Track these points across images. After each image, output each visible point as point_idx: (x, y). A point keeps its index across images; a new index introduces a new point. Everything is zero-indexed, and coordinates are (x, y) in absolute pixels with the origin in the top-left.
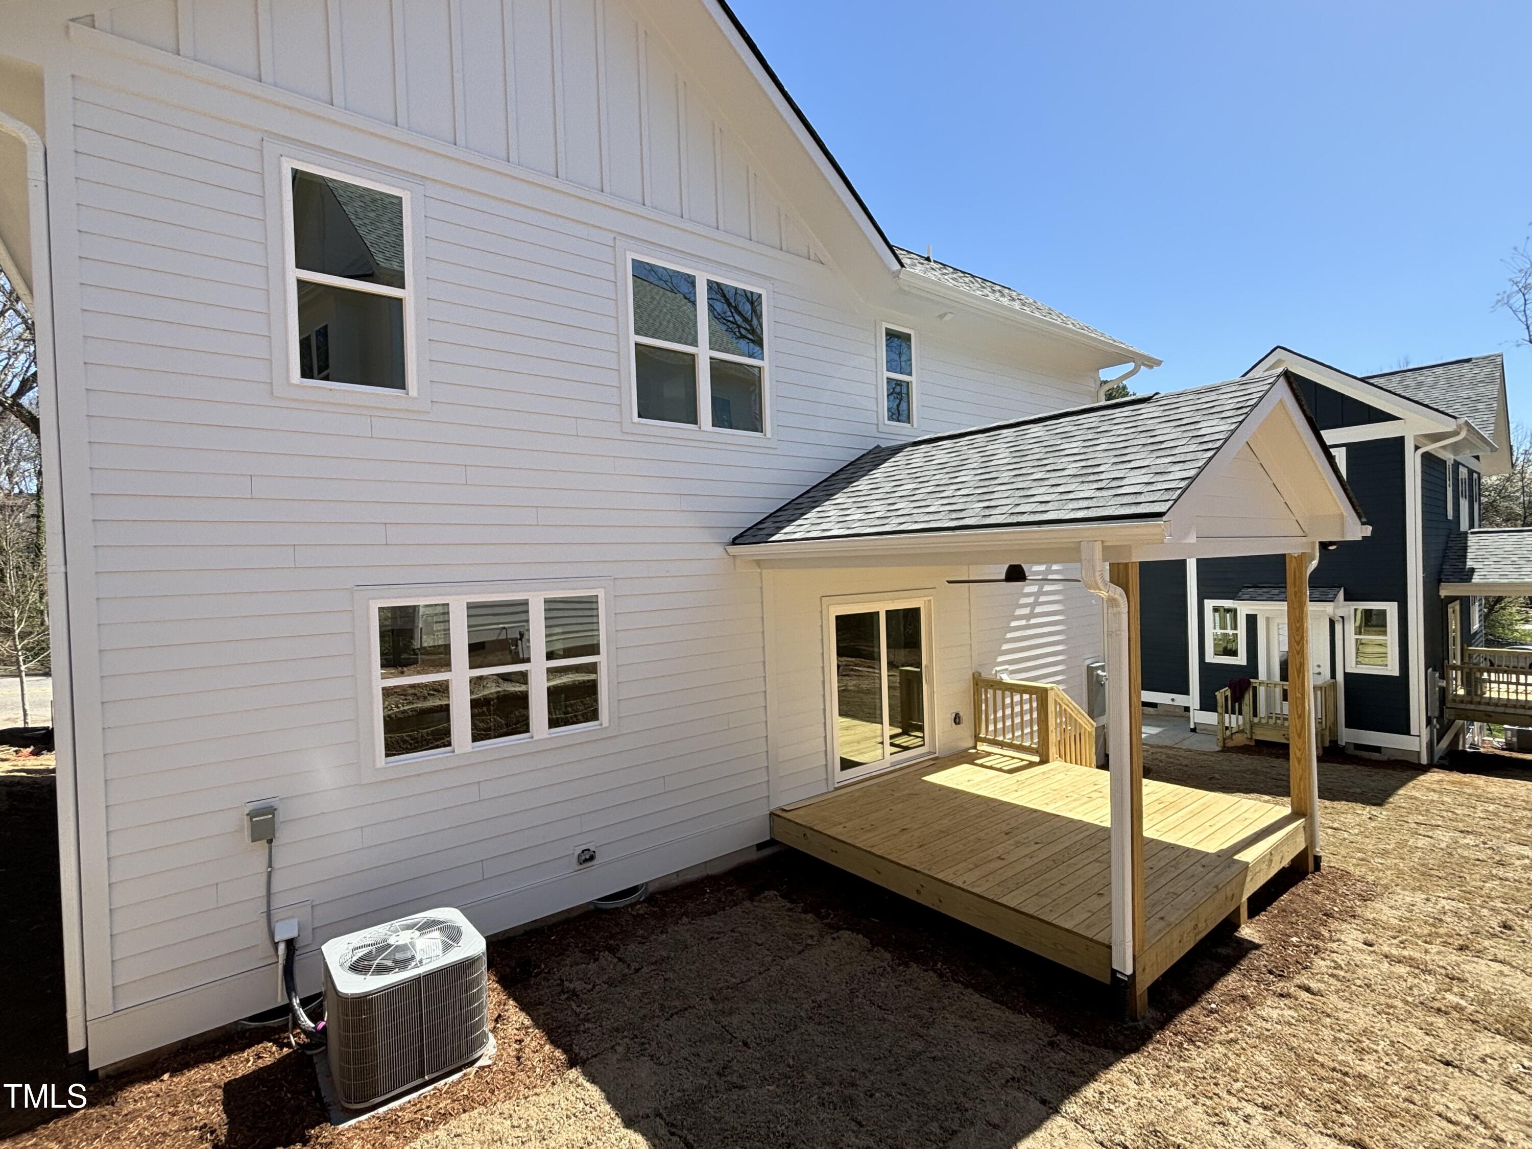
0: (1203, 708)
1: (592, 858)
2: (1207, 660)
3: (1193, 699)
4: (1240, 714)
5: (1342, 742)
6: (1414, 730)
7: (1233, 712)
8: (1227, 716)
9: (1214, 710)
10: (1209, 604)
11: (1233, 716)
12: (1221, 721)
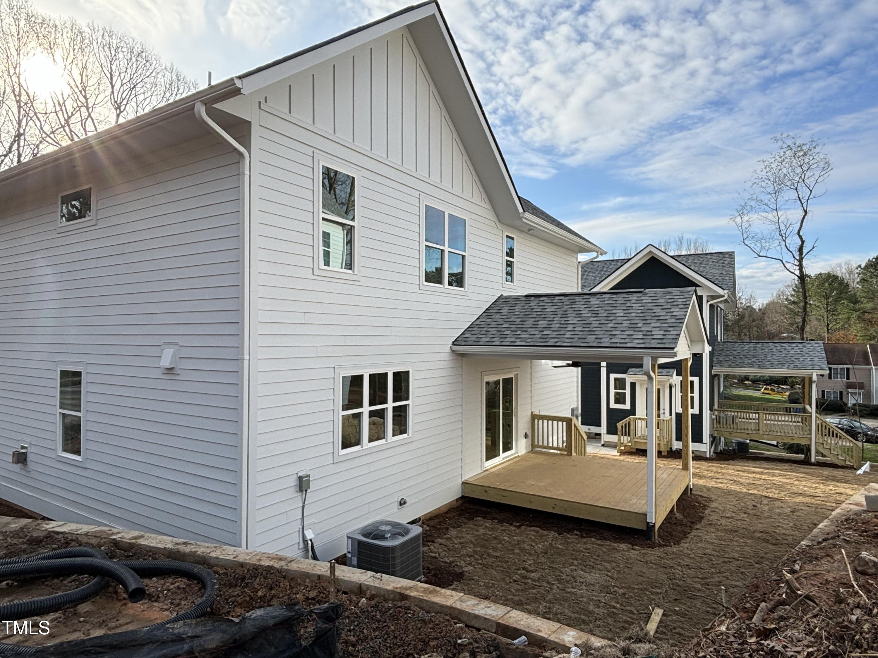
0: (609, 432)
1: (405, 503)
2: (611, 407)
3: (603, 429)
4: (629, 436)
5: (674, 449)
6: (704, 441)
7: (626, 435)
8: (622, 437)
9: (615, 433)
10: (613, 376)
11: (625, 437)
12: (619, 440)
